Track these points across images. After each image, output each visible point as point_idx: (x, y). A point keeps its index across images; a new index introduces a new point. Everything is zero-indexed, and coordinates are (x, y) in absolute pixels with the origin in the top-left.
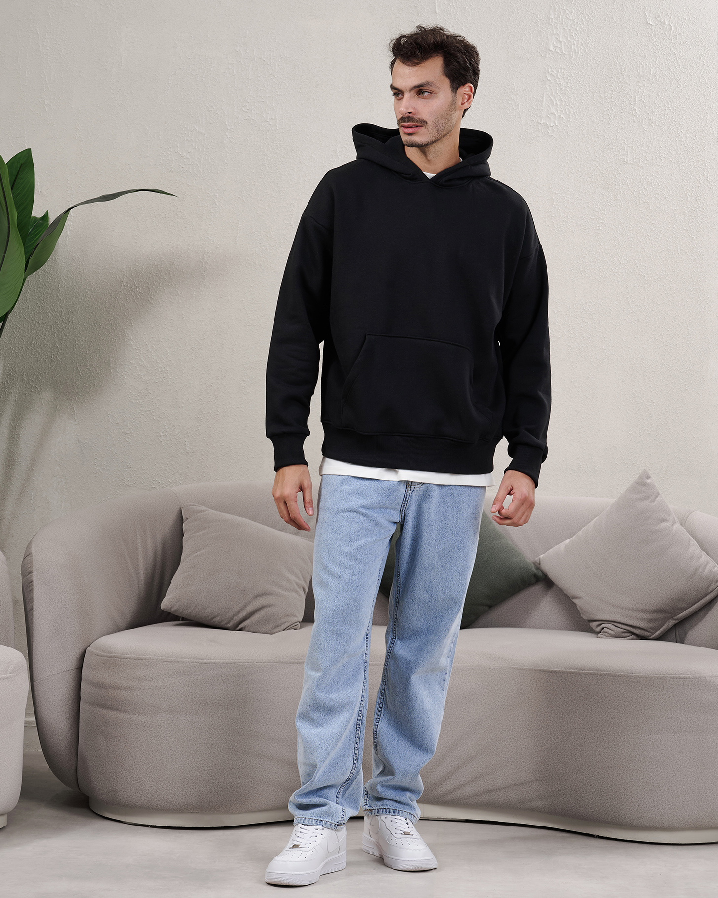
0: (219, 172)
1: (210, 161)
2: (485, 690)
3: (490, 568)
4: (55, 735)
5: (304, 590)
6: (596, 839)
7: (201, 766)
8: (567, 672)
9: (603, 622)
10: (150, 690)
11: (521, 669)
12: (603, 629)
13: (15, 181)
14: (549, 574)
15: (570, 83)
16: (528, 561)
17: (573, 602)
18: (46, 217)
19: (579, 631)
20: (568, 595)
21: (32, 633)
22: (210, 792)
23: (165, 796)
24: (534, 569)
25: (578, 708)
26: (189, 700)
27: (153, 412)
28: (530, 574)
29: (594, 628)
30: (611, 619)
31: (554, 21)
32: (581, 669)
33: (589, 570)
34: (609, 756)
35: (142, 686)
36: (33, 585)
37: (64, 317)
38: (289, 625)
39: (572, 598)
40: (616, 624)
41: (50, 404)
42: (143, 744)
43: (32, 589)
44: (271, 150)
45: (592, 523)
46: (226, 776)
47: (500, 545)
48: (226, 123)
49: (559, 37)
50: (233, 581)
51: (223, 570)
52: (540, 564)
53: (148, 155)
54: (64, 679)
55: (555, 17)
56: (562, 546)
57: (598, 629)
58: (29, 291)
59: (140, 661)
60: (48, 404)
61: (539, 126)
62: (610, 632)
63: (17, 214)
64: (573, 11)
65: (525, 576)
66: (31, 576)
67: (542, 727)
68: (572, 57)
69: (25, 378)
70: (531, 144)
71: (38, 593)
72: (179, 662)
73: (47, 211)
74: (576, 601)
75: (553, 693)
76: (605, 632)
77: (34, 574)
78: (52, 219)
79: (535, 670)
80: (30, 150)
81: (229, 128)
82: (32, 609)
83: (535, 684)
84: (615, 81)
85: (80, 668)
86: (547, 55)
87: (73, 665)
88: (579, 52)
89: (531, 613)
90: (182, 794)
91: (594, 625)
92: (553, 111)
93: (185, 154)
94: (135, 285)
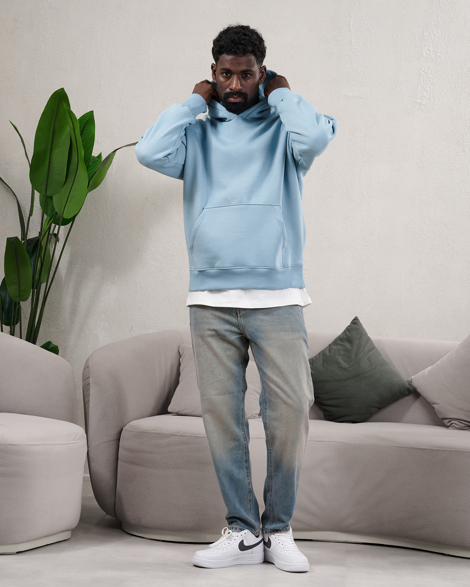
2: (376, 459)
3: (380, 384)
4: (101, 482)
6: (447, 557)
7: (195, 503)
8: (431, 450)
9: (452, 420)
10: (164, 453)
11: (400, 447)
12: (452, 424)
13: (82, 131)
14: (417, 388)
15: (436, 77)
16: (404, 380)
17: (432, 406)
18: (100, 156)
19: (436, 425)
20: (429, 402)
21: (89, 416)
23: (172, 522)
24: (407, 385)
25: (437, 472)
26: (188, 460)
27: (165, 281)
28: (405, 388)
29: (446, 423)
30: (457, 418)
31: (426, 37)
32: (439, 448)
33: (444, 386)
34: (457, 503)
35: (159, 451)
36: (90, 386)
37: (110, 220)
38: (251, 415)
39: (432, 404)
40: (460, 421)
41: (100, 275)
42: (158, 488)
43: (89, 389)
45: (446, 356)
46: (211, 509)
47: (386, 369)
49: (430, 48)
52: (411, 382)
54: (108, 446)
55: (427, 35)
56: (426, 371)
57: (449, 424)
58: (88, 203)
59: (158, 435)
60: (99, 275)
61: (416, 104)
62: (456, 426)
63: (84, 152)
64: (439, 31)
65: (402, 390)
66: (89, 381)
67: (413, 484)
68: (437, 60)
69: (84, 258)
70: (410, 115)
71: (93, 391)
72: (182, 436)
73: (101, 153)
74: (434, 406)
75: (421, 462)
76: (453, 426)
77: (91, 379)
78: (104, 157)
79: (409, 448)
80: (92, 111)
82: (89, 401)
83: (409, 456)
84: (465, 76)
85: (118, 440)
86: (422, 59)
87: (114, 437)
88: (442, 57)
89: (405, 414)
90: (183, 521)
91: (446, 421)
92: (425, 94)
94: (155, 201)
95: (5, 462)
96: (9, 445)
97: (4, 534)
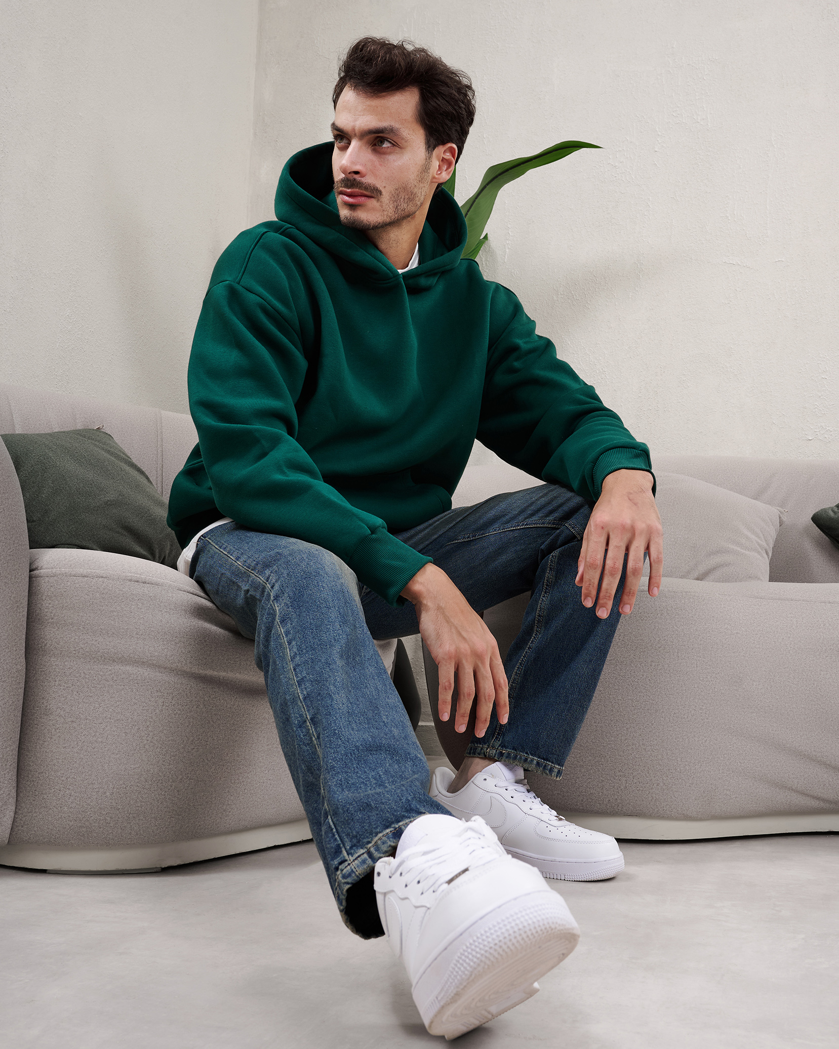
0: (651, 176)
1: (642, 167)
5: (767, 553)
22: (655, 785)
44: (703, 148)
48: (657, 130)
50: (680, 536)
51: (667, 524)
53: (582, 170)
81: (660, 134)
90: (614, 786)
93: (617, 164)
94: (571, 293)
95: (113, 622)
96: (130, 580)
97: (109, 819)
